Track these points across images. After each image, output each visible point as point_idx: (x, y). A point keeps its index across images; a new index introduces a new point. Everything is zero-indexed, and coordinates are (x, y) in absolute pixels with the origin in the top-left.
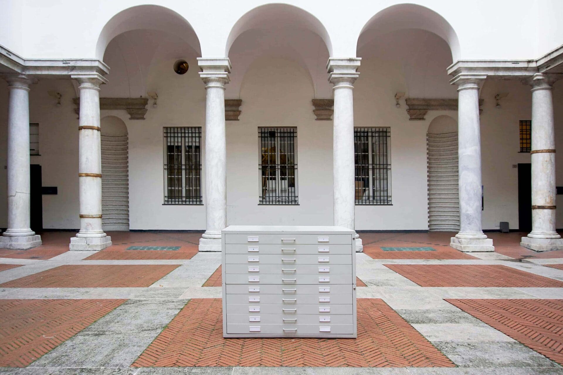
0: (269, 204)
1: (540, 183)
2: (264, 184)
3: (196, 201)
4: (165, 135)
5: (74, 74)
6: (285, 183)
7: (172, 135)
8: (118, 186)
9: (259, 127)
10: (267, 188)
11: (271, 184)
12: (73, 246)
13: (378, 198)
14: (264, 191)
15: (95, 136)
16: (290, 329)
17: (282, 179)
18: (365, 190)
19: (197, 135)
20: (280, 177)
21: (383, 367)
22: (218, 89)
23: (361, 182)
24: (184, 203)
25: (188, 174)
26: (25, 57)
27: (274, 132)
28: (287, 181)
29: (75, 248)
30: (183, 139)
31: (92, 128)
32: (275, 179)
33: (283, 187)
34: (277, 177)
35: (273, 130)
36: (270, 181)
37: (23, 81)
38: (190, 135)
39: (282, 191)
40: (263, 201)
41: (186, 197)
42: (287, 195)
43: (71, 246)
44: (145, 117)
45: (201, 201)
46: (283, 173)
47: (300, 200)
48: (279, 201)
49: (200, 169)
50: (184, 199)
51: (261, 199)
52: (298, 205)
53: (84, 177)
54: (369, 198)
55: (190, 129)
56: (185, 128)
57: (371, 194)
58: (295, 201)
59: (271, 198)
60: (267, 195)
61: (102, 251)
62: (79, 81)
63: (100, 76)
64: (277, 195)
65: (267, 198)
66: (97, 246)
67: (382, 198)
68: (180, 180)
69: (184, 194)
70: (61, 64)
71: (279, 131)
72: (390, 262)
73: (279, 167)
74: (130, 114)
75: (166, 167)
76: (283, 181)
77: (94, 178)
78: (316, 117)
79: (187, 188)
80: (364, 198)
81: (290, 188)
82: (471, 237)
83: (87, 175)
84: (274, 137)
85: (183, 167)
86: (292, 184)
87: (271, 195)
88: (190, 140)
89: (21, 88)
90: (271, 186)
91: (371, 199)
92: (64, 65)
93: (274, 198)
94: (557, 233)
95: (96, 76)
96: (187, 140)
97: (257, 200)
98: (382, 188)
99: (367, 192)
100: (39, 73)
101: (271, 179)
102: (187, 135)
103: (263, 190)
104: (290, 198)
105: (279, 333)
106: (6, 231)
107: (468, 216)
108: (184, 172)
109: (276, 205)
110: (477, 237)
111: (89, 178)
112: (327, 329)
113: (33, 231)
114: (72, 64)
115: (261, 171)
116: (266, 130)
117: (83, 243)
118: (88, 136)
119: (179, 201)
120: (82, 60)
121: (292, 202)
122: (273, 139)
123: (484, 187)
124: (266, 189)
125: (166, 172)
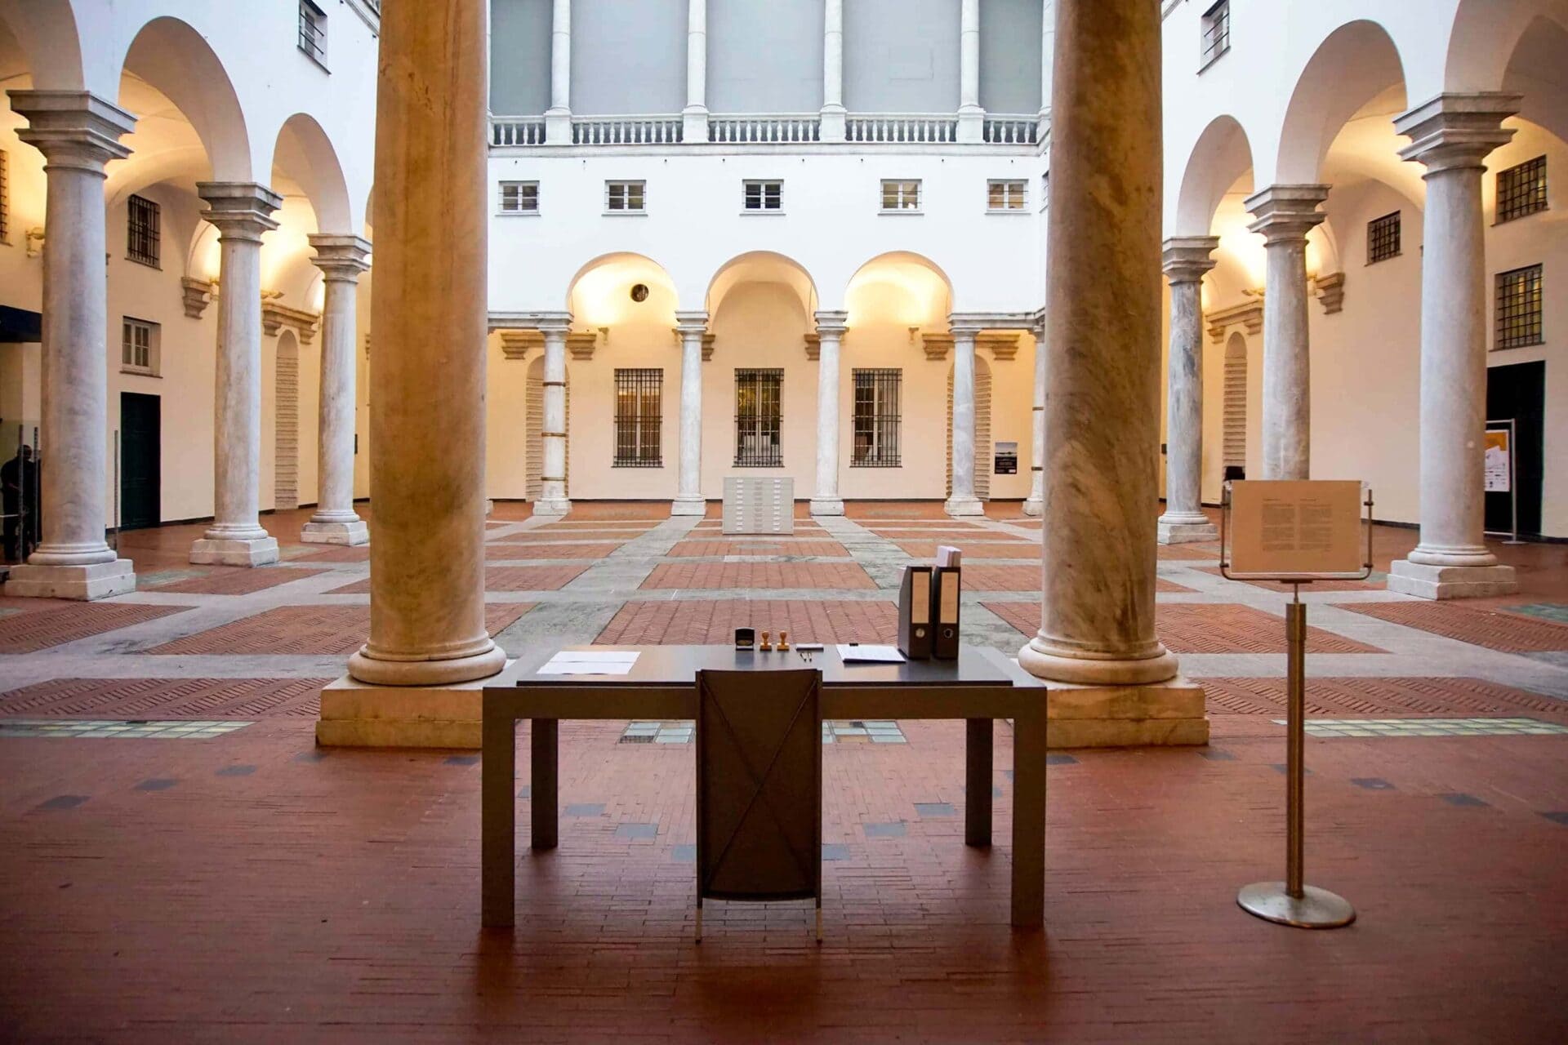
2: (741, 440)
3: (654, 463)
4: (616, 380)
6: (767, 440)
7: (626, 380)
10: (744, 446)
11: (749, 440)
14: (740, 450)
17: (763, 434)
18: (868, 448)
19: (657, 378)
23: (864, 439)
24: (639, 465)
25: (644, 428)
27: (755, 375)
28: (769, 437)
30: (639, 384)
32: (754, 434)
33: (765, 444)
34: (757, 431)
35: (754, 373)
36: (749, 437)
38: (648, 378)
41: (641, 458)
42: (769, 454)
44: (592, 357)
45: (660, 463)
46: (765, 426)
47: (785, 461)
48: (759, 463)
49: (660, 422)
50: (638, 460)
51: (736, 460)
55: (648, 371)
56: (641, 370)
57: (876, 453)
58: (779, 462)
60: (744, 455)
65: (744, 459)
67: (889, 458)
68: (633, 436)
69: (638, 454)
71: (761, 374)
73: (760, 420)
74: (573, 353)
75: (617, 420)
78: (808, 357)
79: (643, 446)
80: (866, 459)
83: (553, 435)
84: (755, 380)
85: (639, 419)
86: (775, 440)
87: (749, 454)
88: (648, 385)
90: (749, 444)
91: (875, 459)
92: (532, 318)
93: (753, 459)
96: (643, 385)
97: (731, 461)
98: (889, 445)
99: (870, 451)
101: (749, 434)
102: (644, 378)
103: (739, 448)
108: (639, 425)
109: (755, 467)
114: (540, 316)
115: (737, 424)
116: (745, 373)
119: (631, 463)
122: (753, 384)
124: (743, 448)
125: (617, 426)
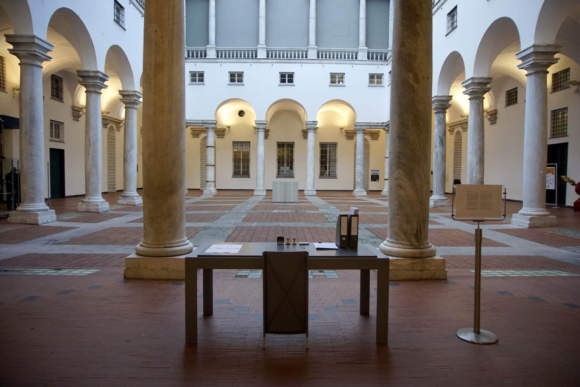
0: (281, 178)
2: (279, 168)
3: (247, 176)
4: (233, 145)
5: (206, 126)
7: (236, 145)
9: (277, 142)
10: (280, 170)
12: (204, 193)
13: (331, 175)
15: (213, 150)
18: (325, 171)
19: (248, 145)
20: (286, 165)
22: (262, 132)
23: (324, 168)
24: (242, 177)
25: (243, 163)
29: (205, 194)
30: (241, 147)
31: (211, 147)
32: (284, 166)
35: (283, 143)
36: (282, 167)
38: (245, 145)
39: (287, 171)
40: (278, 176)
42: (289, 173)
43: (203, 193)
44: (224, 137)
45: (249, 176)
46: (288, 163)
47: (295, 176)
48: (285, 176)
49: (249, 161)
50: (241, 175)
52: (294, 178)
53: (209, 166)
54: (327, 175)
56: (242, 142)
57: (328, 173)
58: (293, 176)
59: (282, 175)
60: (280, 173)
61: (215, 195)
62: (208, 129)
64: (285, 173)
66: (214, 193)
67: (333, 175)
68: (239, 166)
69: (241, 173)
70: (201, 122)
71: (286, 144)
73: (286, 160)
74: (217, 135)
75: (233, 160)
76: (288, 167)
77: (212, 166)
79: (243, 170)
80: (325, 175)
81: (291, 170)
83: (210, 165)
84: (284, 146)
85: (241, 160)
86: (291, 168)
87: (282, 173)
88: (245, 147)
92: (202, 122)
96: (243, 147)
97: (276, 175)
98: (333, 170)
99: (326, 173)
102: (243, 145)
103: (278, 171)
104: (291, 175)
107: (358, 183)
108: (241, 162)
109: (284, 178)
110: (361, 190)
114: (205, 122)
115: (277, 162)
118: (210, 150)
119: (237, 176)
120: (209, 120)
121: (291, 177)
125: (233, 162)
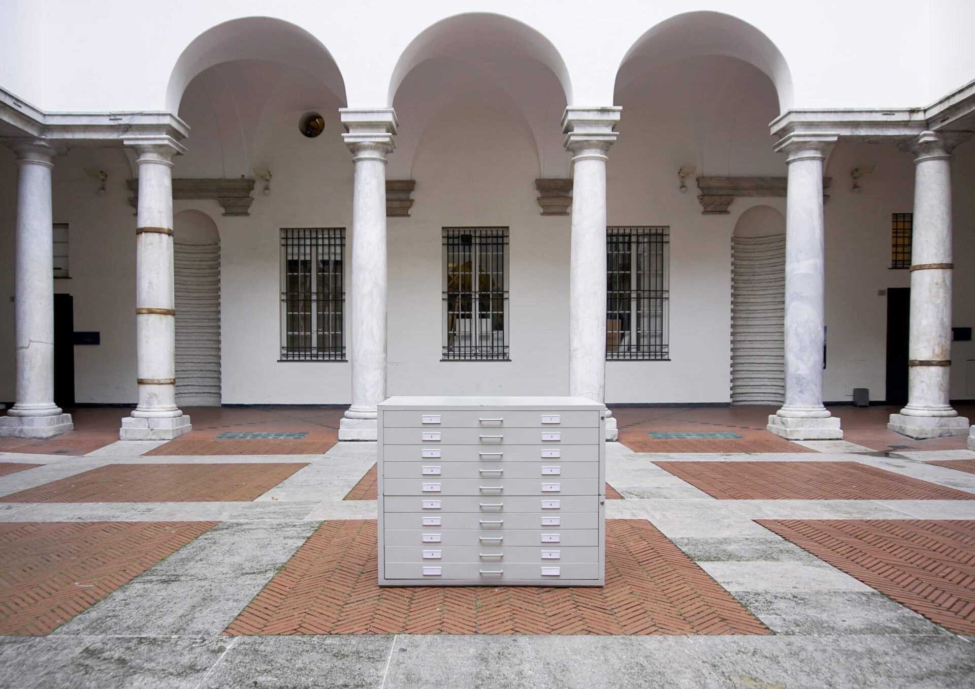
0: (460, 360)
1: (924, 322)
2: (451, 325)
3: (336, 355)
4: (283, 242)
5: (129, 139)
6: (487, 325)
7: (296, 242)
8: (203, 331)
9: (443, 228)
10: (457, 332)
11: (463, 325)
12: (126, 431)
13: (646, 349)
14: (451, 338)
15: (165, 245)
16: (491, 572)
17: (482, 316)
18: (623, 335)
19: (338, 242)
20: (478, 312)
21: (648, 634)
22: (375, 162)
23: (617, 322)
24: (315, 359)
25: (321, 308)
26: (44, 109)
27: (470, 237)
28: (490, 321)
29: (129, 436)
30: (314, 248)
31: (159, 231)
32: (469, 317)
33: (484, 329)
34: (473, 313)
35: (467, 233)
36: (462, 321)
37: (42, 151)
38: (326, 242)
39: (481, 337)
40: (448, 355)
41: (318, 349)
42: (490, 344)
43: (122, 433)
44: (249, 211)
45: (343, 355)
46: (484, 307)
47: (512, 353)
48: (476, 355)
49: (342, 301)
50: (314, 352)
51: (446, 351)
52: (508, 360)
53: (146, 315)
54: (629, 349)
55: (326, 233)
56: (317, 230)
57: (634, 342)
58: (504, 354)
59: (462, 349)
60: (456, 344)
61: (174, 441)
62: (137, 151)
63: (173, 142)
64: (474, 345)
65: (457, 349)
66: (165, 432)
67: (653, 349)
68: (307, 319)
69: (314, 343)
70: (106, 121)
71: (478, 234)
72: (663, 457)
73: (477, 296)
74: (223, 206)
75: (284, 297)
76: (484, 320)
77: (163, 316)
78: (541, 210)
79: (321, 333)
80: (622, 349)
81: (495, 332)
82: (803, 414)
83: (151, 312)
84: (470, 244)
85: (314, 297)
86: (499, 325)
87: (462, 344)
88: (326, 250)
89: (39, 164)
90: (462, 329)
91: (634, 350)
92: (112, 123)
93: (468, 349)
94: (952, 407)
95: (166, 142)
96: (320, 250)
97: (439, 352)
98: (653, 332)
99: (627, 338)
100: (69, 136)
101: (463, 316)
102: (320, 242)
103: (449, 336)
104: (495, 349)
105: (473, 577)
106: (14, 408)
107: (799, 379)
108: (314, 306)
109: (470, 360)
110: (813, 414)
111: (153, 315)
112: (555, 571)
113: (59, 407)
114: (125, 121)
115: (446, 303)
116: (456, 233)
117: (143, 427)
118: (151, 244)
119: (305, 356)
120: (142, 114)
121: (498, 356)
122: (467, 248)
123: (828, 329)
124: (455, 335)
125: (284, 305)
